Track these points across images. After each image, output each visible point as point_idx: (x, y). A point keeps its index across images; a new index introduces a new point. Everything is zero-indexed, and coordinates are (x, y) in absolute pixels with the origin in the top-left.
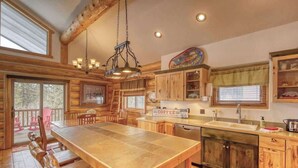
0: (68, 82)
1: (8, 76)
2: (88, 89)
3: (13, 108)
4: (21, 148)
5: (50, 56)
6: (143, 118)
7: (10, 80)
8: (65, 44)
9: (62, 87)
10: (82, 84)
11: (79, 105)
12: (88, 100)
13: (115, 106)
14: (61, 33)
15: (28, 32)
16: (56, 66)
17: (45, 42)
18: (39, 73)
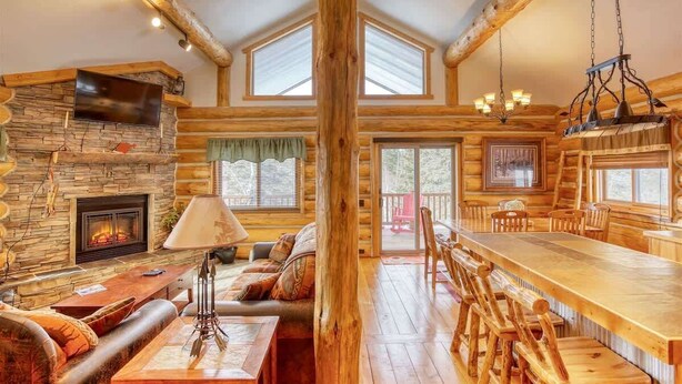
0: (460, 140)
1: (376, 140)
2: (498, 153)
3: (380, 192)
4: (390, 260)
5: (428, 95)
6: (666, 234)
7: (377, 145)
8: (452, 67)
9: (448, 151)
10: (486, 142)
11: (481, 190)
12: (498, 177)
13: (568, 194)
14: (445, 48)
15: (387, 56)
16: (439, 112)
17: (419, 72)
18: (412, 130)
